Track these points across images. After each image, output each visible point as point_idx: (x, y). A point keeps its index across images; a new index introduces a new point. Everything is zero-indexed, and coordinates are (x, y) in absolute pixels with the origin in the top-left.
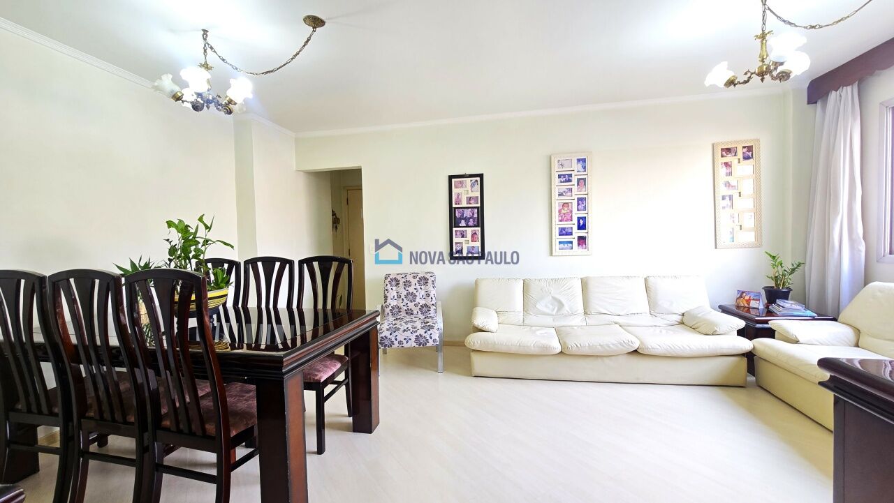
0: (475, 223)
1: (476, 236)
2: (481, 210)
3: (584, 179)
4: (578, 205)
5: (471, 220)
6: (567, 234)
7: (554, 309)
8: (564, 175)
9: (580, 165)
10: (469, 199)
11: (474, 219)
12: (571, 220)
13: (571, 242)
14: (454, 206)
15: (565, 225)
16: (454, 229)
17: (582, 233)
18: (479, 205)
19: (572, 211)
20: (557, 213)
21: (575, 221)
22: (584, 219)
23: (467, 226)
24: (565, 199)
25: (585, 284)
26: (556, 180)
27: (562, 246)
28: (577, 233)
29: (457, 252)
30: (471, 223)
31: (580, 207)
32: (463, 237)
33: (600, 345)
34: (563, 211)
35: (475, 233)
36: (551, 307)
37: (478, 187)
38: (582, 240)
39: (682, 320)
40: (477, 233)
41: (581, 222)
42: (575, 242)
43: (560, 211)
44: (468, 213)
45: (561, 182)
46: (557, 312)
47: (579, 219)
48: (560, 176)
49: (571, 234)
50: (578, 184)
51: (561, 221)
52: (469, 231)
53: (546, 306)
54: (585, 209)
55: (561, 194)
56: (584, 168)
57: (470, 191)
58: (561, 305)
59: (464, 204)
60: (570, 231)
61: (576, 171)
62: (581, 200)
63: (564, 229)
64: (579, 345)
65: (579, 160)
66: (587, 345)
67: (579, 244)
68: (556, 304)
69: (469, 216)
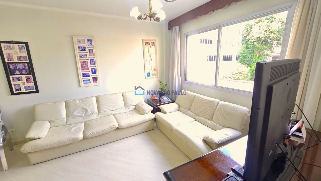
0: (28, 72)
1: (29, 80)
2: (30, 64)
3: (92, 50)
4: (91, 62)
5: (24, 71)
6: (87, 76)
7: (83, 114)
8: (81, 47)
9: (89, 43)
10: (19, 58)
11: (26, 70)
12: (88, 70)
13: (90, 80)
14: (7, 61)
15: (85, 72)
16: (11, 77)
17: (94, 75)
18: (28, 61)
19: (88, 65)
20: (80, 67)
21: (90, 70)
22: (94, 69)
23: (21, 74)
24: (83, 59)
25: (97, 99)
26: (77, 50)
27: (85, 82)
28: (92, 76)
29: (17, 90)
30: (24, 72)
31: (92, 63)
32: (19, 80)
33: (102, 131)
34: (83, 65)
35: (29, 78)
36: (81, 112)
37: (25, 50)
38: (95, 79)
39: (135, 108)
40: (30, 78)
41: (93, 70)
42: (92, 80)
43: (82, 65)
44: (20, 66)
45: (80, 50)
46: (85, 114)
47: (92, 69)
48: (79, 48)
49: (89, 76)
50: (89, 52)
51: (83, 70)
52: (24, 77)
53: (79, 113)
54: (94, 64)
55: (81, 57)
56: (92, 44)
57: (19, 52)
58: (86, 111)
59: (16, 60)
60: (88, 75)
61: (87, 45)
62: (92, 60)
63: (85, 74)
64: (92, 133)
65: (88, 40)
66: (96, 132)
67: (93, 81)
68: (84, 110)
69: (21, 68)
